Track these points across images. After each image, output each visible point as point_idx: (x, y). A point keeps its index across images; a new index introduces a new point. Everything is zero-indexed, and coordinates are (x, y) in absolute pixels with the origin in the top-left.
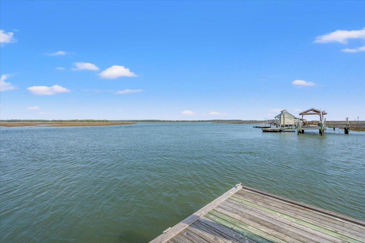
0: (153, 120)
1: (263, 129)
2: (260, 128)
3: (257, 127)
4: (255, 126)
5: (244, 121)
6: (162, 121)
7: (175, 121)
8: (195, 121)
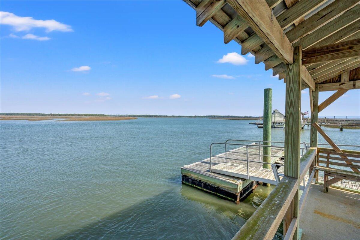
0: (150, 115)
1: (258, 125)
2: (256, 124)
3: (253, 124)
4: (251, 123)
5: (239, 117)
6: (159, 116)
7: (171, 116)
8: (191, 117)
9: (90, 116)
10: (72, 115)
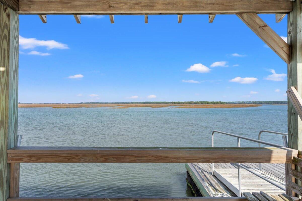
9: (206, 103)
10: (190, 103)
